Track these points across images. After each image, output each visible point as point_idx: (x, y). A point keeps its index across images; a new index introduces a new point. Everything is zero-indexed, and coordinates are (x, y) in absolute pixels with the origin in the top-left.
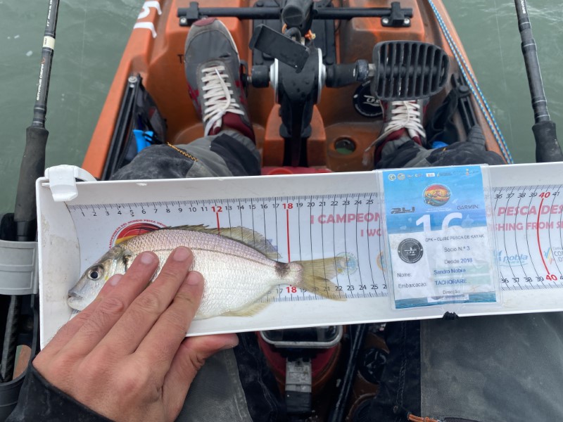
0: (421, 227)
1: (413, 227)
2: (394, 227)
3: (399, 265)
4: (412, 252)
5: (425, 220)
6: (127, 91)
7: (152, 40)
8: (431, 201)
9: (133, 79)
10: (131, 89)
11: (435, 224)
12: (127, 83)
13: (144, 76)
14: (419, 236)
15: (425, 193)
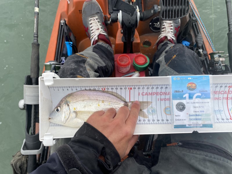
0: (185, 98)
1: (182, 98)
2: (175, 98)
3: (176, 112)
4: (181, 107)
5: (187, 95)
6: (61, 26)
7: (68, 5)
8: (189, 88)
9: (62, 21)
10: (62, 25)
11: (191, 97)
12: (60, 23)
13: (66, 19)
14: (184, 101)
15: (187, 85)
